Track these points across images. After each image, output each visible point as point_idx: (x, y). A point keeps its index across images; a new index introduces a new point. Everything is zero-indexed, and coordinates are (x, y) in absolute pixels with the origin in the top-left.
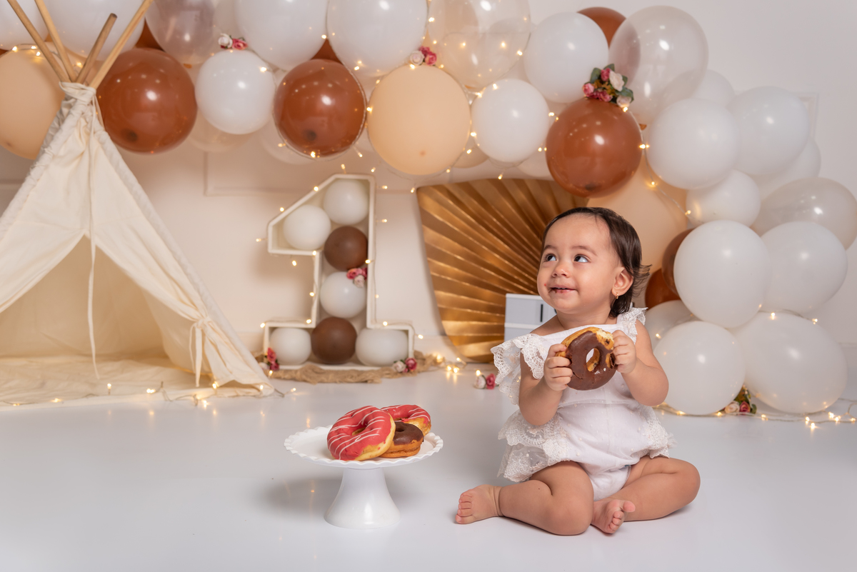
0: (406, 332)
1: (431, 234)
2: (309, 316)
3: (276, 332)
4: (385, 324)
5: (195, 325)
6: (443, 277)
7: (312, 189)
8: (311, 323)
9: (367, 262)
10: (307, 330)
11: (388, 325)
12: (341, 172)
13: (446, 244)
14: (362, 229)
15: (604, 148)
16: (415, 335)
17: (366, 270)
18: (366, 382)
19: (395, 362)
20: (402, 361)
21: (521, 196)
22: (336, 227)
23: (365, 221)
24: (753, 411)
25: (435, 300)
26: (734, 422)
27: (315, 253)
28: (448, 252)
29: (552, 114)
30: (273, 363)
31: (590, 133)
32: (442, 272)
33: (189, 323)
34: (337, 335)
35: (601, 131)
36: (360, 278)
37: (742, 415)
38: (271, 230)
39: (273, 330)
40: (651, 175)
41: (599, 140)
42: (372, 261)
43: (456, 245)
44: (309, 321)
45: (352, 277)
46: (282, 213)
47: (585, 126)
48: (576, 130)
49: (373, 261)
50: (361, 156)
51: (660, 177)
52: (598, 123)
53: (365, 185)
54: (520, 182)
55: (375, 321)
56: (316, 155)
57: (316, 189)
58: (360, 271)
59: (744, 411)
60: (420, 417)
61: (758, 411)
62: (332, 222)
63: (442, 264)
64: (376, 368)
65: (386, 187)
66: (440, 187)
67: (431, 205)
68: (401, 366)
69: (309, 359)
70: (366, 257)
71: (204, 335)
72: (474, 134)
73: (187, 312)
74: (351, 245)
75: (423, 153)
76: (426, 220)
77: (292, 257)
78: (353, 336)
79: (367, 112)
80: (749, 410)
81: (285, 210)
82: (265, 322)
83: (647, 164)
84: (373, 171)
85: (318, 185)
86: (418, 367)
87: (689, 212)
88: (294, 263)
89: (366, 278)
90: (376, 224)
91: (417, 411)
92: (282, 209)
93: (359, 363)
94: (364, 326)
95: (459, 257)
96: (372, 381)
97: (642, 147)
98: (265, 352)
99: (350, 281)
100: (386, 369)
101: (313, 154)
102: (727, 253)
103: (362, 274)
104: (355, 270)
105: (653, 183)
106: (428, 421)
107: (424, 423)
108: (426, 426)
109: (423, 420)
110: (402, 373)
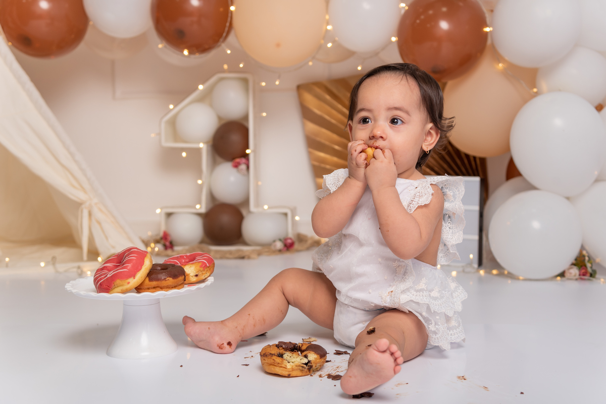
0: (286, 214)
1: (311, 126)
2: (198, 202)
3: (172, 217)
4: (266, 207)
5: (83, 206)
6: (323, 165)
7: (197, 88)
8: (201, 208)
9: (248, 151)
10: (199, 215)
11: (269, 208)
12: (224, 71)
13: (325, 135)
14: (245, 124)
15: (448, 33)
16: (293, 217)
17: (248, 160)
18: (243, 258)
19: (274, 241)
20: (280, 240)
22: (223, 122)
23: (246, 118)
24: (592, 275)
26: (573, 286)
27: (201, 145)
28: (327, 143)
29: (403, 5)
30: (168, 244)
31: (435, 19)
33: (77, 205)
34: (226, 219)
35: (447, 17)
36: (243, 167)
37: (582, 279)
38: (163, 125)
39: (169, 215)
40: (498, 57)
41: (444, 25)
42: (252, 151)
43: (335, 137)
44: (198, 206)
45: (236, 166)
46: (171, 110)
47: (431, 12)
48: (422, 17)
49: (254, 151)
50: (229, 52)
51: (507, 58)
52: (444, 9)
53: (245, 81)
55: (258, 205)
56: (190, 53)
57: (201, 87)
58: (243, 160)
59: (584, 275)
61: (597, 276)
62: (220, 118)
63: (322, 155)
64: (258, 248)
65: (263, 84)
66: (318, 84)
67: (311, 101)
68: (279, 245)
69: (202, 242)
70: (247, 146)
71: (90, 214)
72: (329, 27)
73: (76, 194)
74: (235, 138)
75: (278, 45)
76: (306, 114)
77: (183, 149)
78: (240, 218)
79: (232, 12)
80: (589, 275)
81: (175, 106)
82: (161, 209)
83: (493, 47)
84: (241, 66)
85: (203, 83)
86: (296, 246)
87: (535, 90)
88: (184, 154)
89: (248, 168)
90: (255, 117)
92: (171, 107)
93: (245, 243)
94: (248, 210)
95: (337, 147)
96: (249, 258)
97: (487, 29)
98: (161, 234)
99: (234, 170)
100: (266, 248)
101: (186, 52)
102: (558, 122)
103: (245, 163)
104: (238, 160)
105: (501, 65)
106: (206, 265)
107: (201, 267)
108: (204, 270)
109: (200, 264)
110: (280, 251)
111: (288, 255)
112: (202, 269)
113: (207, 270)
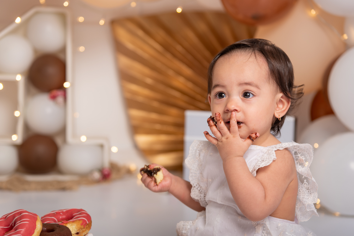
0: (102, 146)
1: (125, 61)
2: (15, 132)
4: (83, 139)
7: (13, 21)
9: (66, 85)
10: (14, 146)
11: (88, 138)
12: (40, 5)
13: (138, 69)
14: (61, 56)
16: (110, 148)
17: (65, 93)
18: (64, 189)
19: (92, 171)
20: (98, 170)
21: (202, 27)
22: (39, 54)
23: (63, 50)
25: (129, 118)
27: (18, 77)
32: (134, 93)
36: (60, 99)
42: (69, 84)
44: (15, 137)
45: (54, 98)
49: (72, 85)
51: (320, 5)
53: (63, 17)
54: (201, 14)
58: (60, 93)
60: (79, 220)
62: (35, 51)
63: (134, 87)
65: (81, 19)
68: (97, 175)
70: (64, 80)
74: (52, 71)
76: (119, 48)
78: (56, 150)
84: (66, 4)
87: (345, 37)
89: (65, 99)
90: (73, 52)
91: (80, 214)
94: (65, 141)
96: (70, 189)
100: (84, 178)
103: (62, 96)
104: (55, 92)
105: (313, 12)
106: (86, 223)
107: (82, 224)
108: (84, 228)
109: (81, 222)
110: (98, 182)
111: (105, 186)
112: (82, 227)
113: (87, 228)
